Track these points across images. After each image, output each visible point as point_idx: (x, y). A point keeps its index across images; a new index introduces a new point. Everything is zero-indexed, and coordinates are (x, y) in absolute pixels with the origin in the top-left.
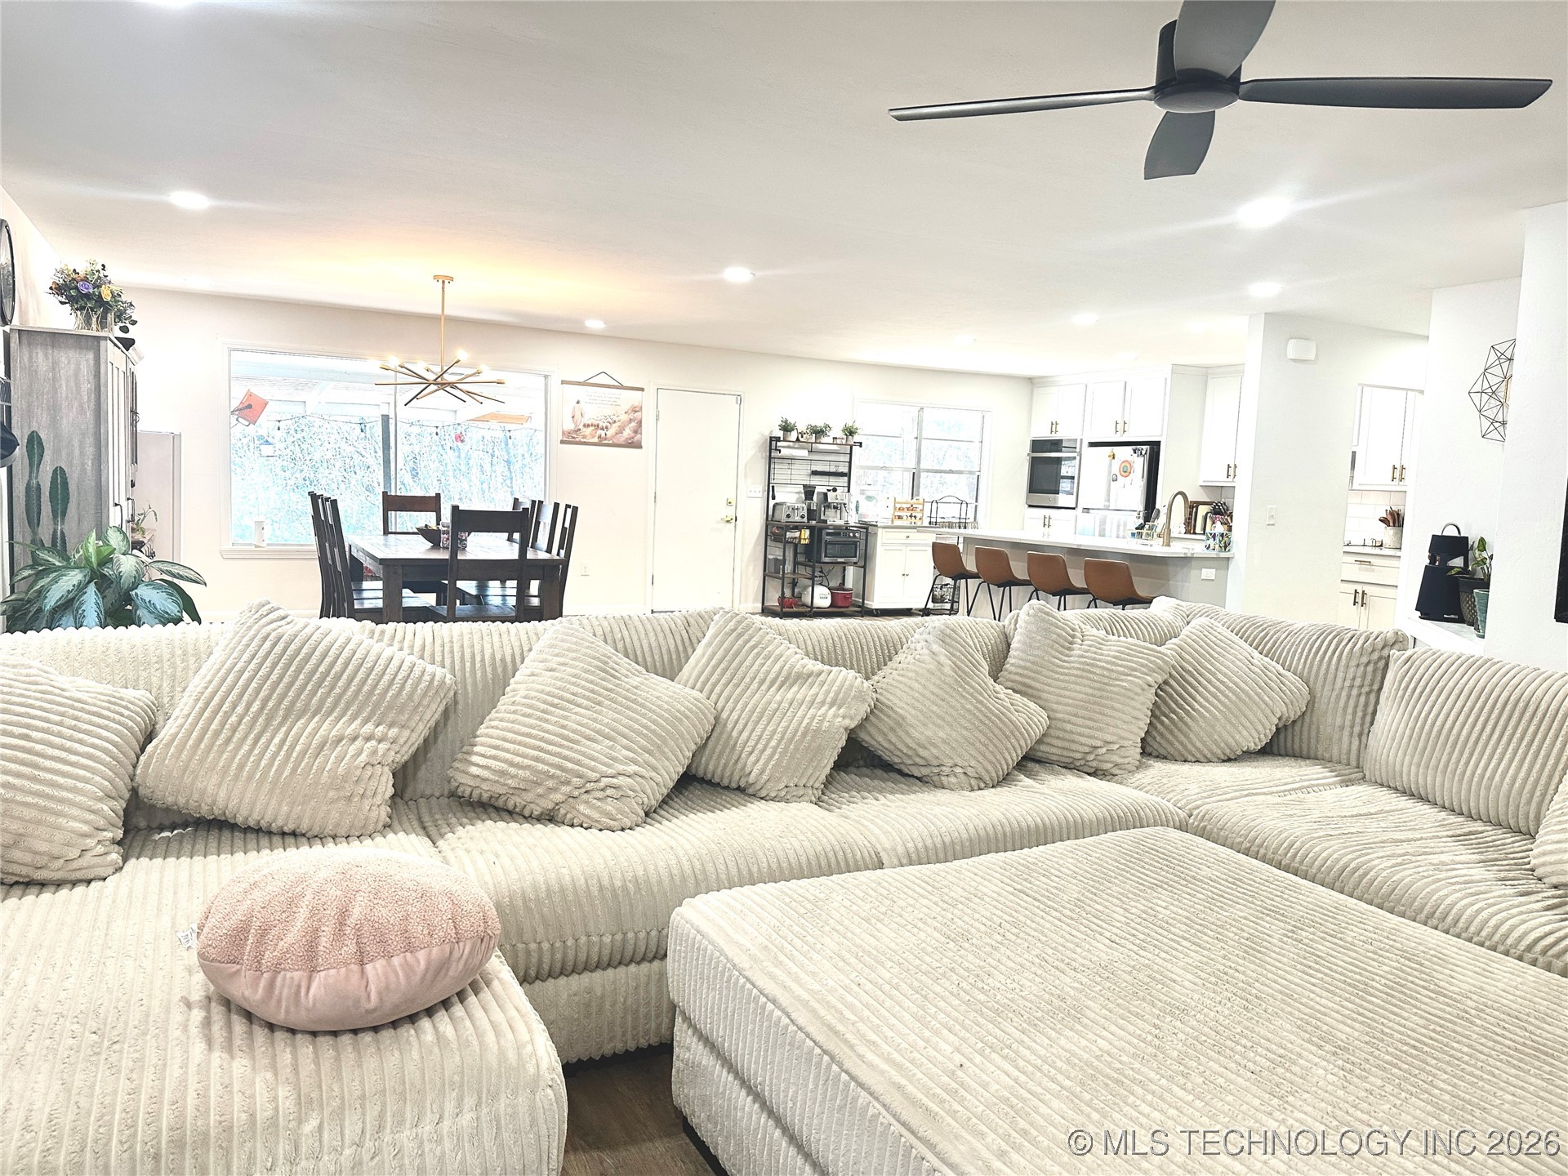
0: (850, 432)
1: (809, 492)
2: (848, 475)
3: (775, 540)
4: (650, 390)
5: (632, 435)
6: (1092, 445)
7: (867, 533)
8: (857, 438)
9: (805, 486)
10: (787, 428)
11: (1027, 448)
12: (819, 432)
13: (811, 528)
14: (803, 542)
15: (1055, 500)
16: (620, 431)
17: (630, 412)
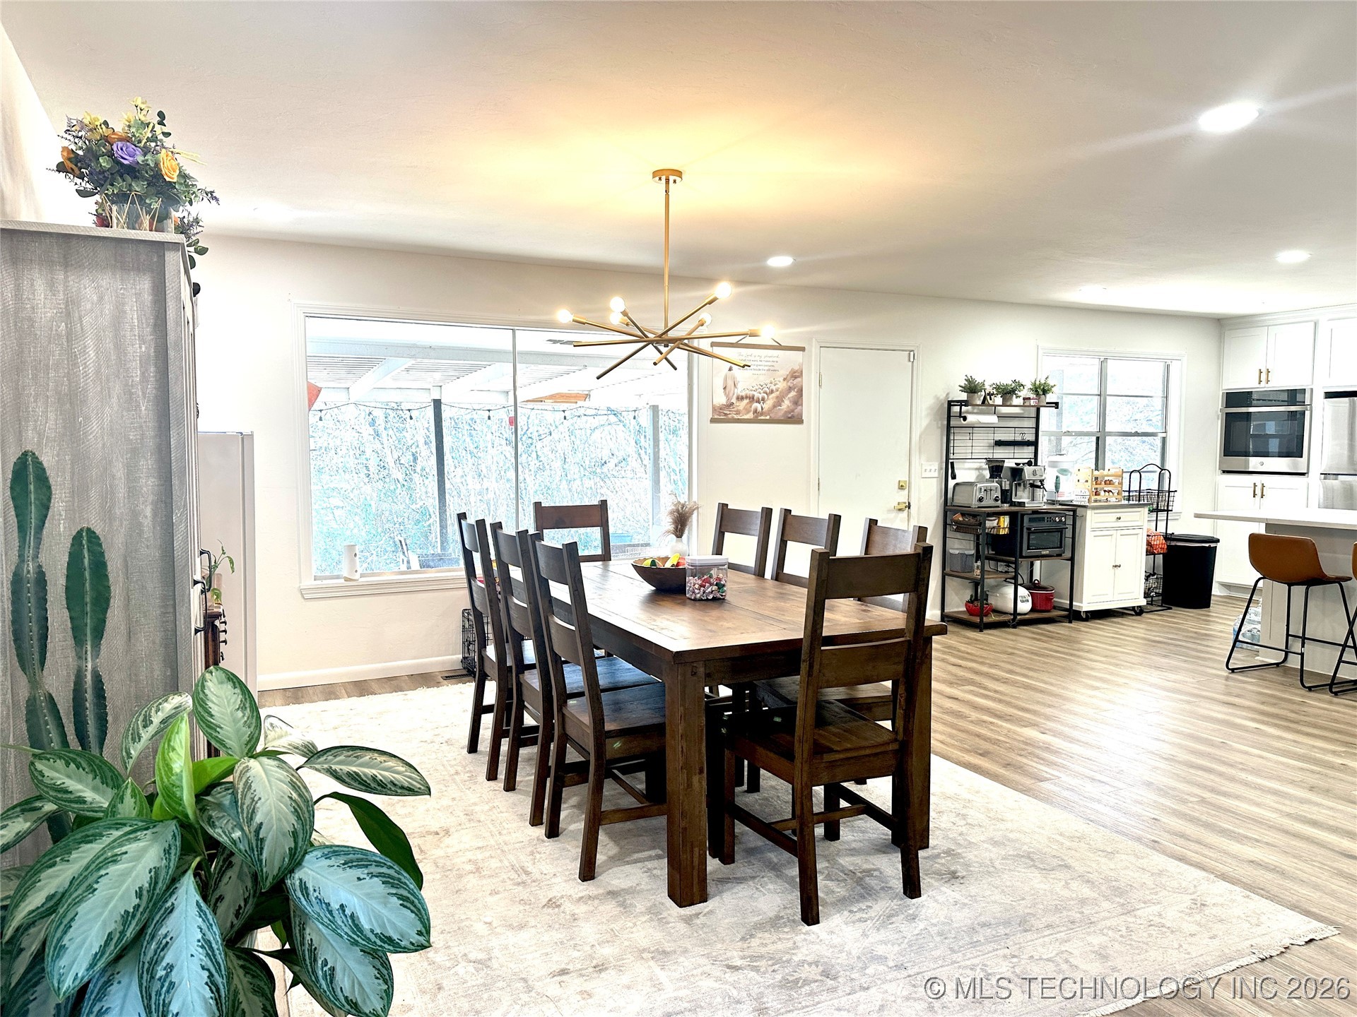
0: (1041, 390)
1: (996, 469)
2: (1035, 444)
3: (957, 530)
4: (813, 349)
5: (793, 407)
6: (1331, 395)
7: (1074, 516)
8: (1050, 398)
9: (989, 461)
10: (972, 388)
11: (1219, 403)
12: (1007, 393)
13: (1014, 516)
14: (1002, 532)
16: (779, 402)
17: (789, 377)
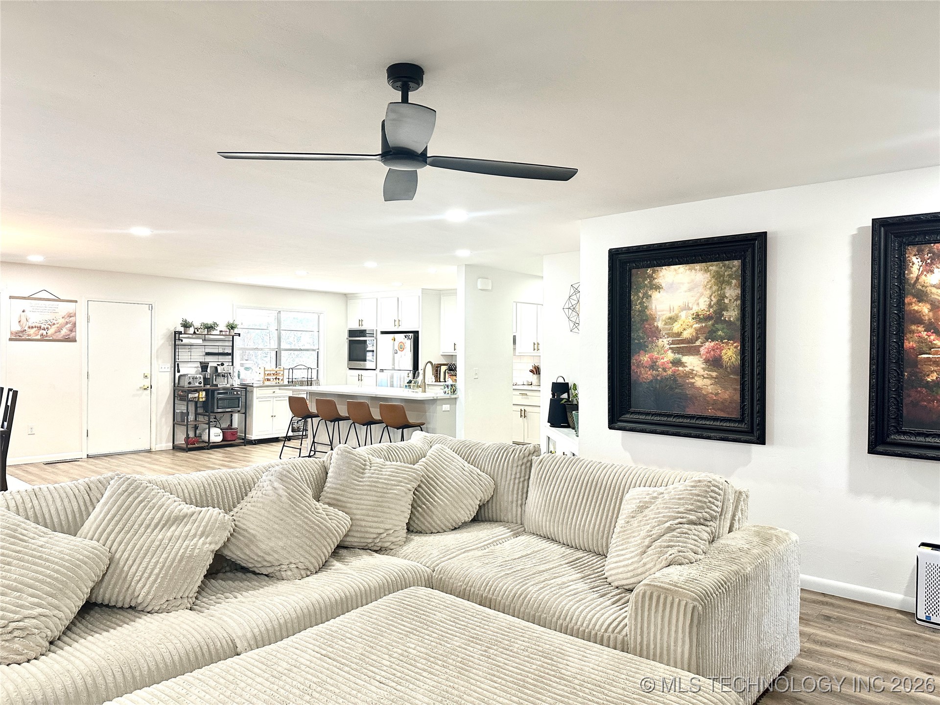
0: (232, 327)
1: (204, 367)
2: (232, 354)
3: (180, 400)
4: (82, 303)
5: (69, 333)
6: (383, 333)
7: (246, 391)
8: (236, 331)
9: (201, 363)
10: (186, 325)
11: (346, 334)
12: (210, 328)
13: (207, 391)
14: (201, 400)
15: (365, 365)
16: (59, 330)
17: (66, 317)
